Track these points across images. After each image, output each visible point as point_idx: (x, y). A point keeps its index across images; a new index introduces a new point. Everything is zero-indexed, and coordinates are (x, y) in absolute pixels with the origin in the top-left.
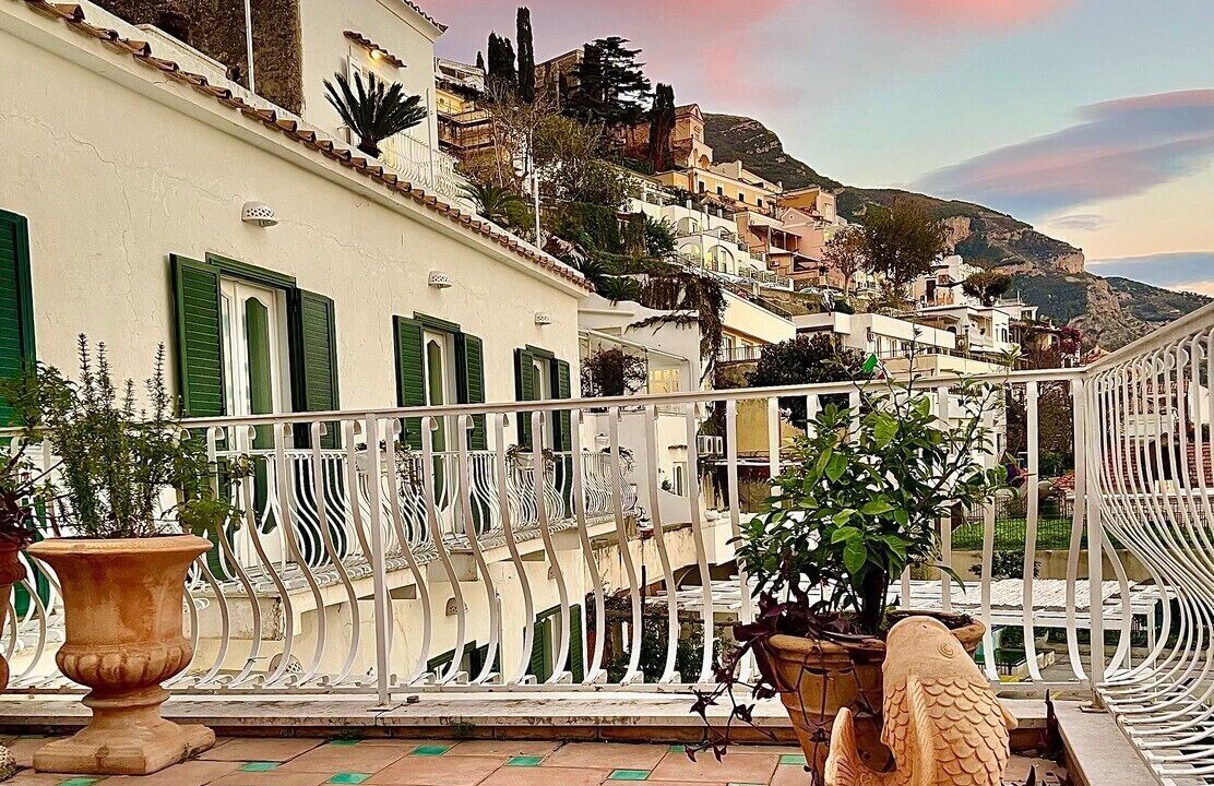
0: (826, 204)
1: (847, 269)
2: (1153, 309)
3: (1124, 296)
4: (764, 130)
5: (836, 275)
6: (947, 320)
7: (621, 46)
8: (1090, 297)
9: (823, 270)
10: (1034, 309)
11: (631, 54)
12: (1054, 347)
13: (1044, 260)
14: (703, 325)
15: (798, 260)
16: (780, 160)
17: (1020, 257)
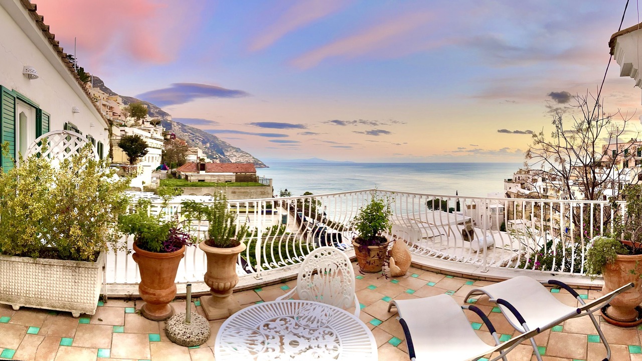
0: (120, 100)
1: (126, 116)
2: (185, 130)
3: (180, 126)
4: (100, 80)
5: (123, 118)
6: (149, 130)
7: (72, 57)
8: (173, 126)
9: (120, 116)
10: (165, 129)
11: (74, 59)
12: (170, 138)
13: (163, 117)
14: (109, 130)
15: (114, 113)
16: (104, 87)
17: (158, 115)
